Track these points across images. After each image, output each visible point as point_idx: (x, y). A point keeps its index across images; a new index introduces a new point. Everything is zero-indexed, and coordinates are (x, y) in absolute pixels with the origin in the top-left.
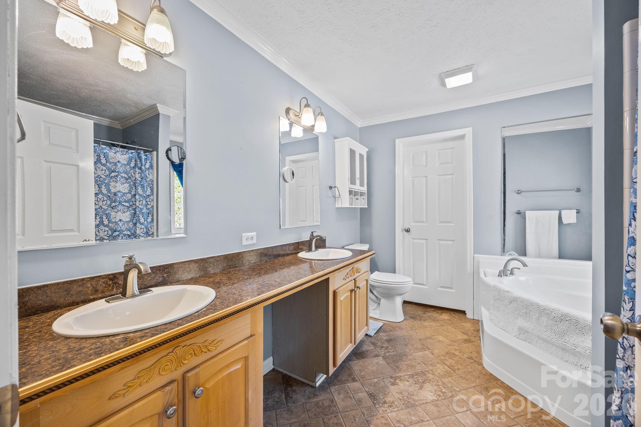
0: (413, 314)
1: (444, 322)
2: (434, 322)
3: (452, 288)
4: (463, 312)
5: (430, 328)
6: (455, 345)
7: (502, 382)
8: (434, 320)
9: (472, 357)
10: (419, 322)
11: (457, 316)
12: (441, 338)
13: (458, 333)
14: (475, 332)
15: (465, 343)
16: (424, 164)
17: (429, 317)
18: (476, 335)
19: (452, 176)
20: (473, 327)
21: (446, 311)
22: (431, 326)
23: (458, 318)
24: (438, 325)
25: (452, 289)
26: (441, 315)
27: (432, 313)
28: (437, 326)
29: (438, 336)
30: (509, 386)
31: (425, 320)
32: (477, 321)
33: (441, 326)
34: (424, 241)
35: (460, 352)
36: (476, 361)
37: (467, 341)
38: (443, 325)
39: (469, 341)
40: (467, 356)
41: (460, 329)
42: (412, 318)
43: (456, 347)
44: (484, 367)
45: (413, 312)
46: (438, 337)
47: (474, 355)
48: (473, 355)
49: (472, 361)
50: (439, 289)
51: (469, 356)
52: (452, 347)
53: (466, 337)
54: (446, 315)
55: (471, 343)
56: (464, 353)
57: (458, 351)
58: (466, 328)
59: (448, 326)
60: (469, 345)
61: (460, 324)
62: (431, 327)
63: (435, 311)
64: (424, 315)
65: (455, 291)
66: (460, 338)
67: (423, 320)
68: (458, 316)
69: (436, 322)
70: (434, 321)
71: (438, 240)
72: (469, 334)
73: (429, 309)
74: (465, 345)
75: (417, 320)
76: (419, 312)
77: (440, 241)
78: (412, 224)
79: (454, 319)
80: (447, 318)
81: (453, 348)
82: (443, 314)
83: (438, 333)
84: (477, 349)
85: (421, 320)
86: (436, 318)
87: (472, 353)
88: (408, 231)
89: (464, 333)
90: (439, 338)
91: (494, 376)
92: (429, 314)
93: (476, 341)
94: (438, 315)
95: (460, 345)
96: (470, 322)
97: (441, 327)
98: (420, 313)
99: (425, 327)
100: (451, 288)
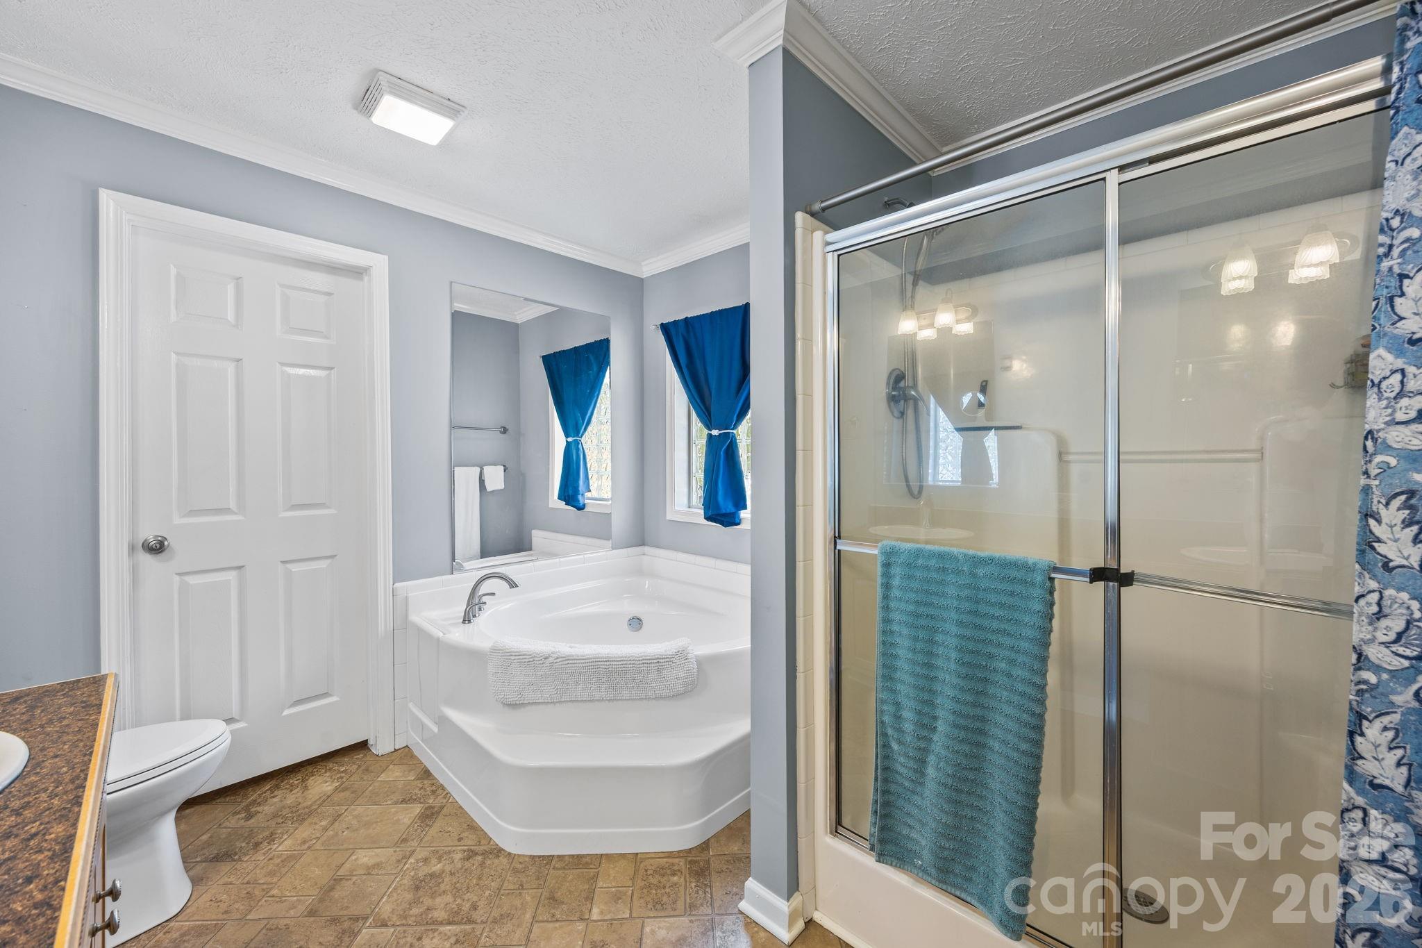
0: (209, 844)
1: (333, 805)
2: (306, 823)
3: (329, 692)
4: (363, 746)
5: (308, 852)
6: (414, 851)
7: (561, 857)
8: (300, 816)
9: (472, 851)
10: (260, 856)
11: (349, 765)
12: (365, 857)
13: (393, 810)
14: (426, 782)
15: (427, 825)
16: (231, 316)
17: (275, 816)
18: (434, 788)
19: (328, 372)
20: (410, 771)
21: (310, 769)
22: (304, 842)
23: (357, 769)
24: (324, 823)
25: (331, 695)
26: (306, 788)
27: (275, 800)
28: (326, 829)
29: (354, 857)
30: (573, 856)
31: (272, 834)
32: (407, 750)
33: (335, 820)
34: (231, 576)
35: (440, 859)
36: (486, 851)
37: (427, 817)
38: (339, 816)
39: (433, 814)
40: (460, 856)
41: (388, 796)
42: (217, 859)
43: (421, 853)
44: (510, 854)
45: (205, 837)
46: (356, 860)
47: (470, 840)
48: (469, 843)
49: (480, 858)
50: (286, 712)
51: (465, 851)
52: (412, 860)
53: (417, 809)
54: (320, 779)
55: (441, 816)
56: (450, 852)
57: (434, 861)
58: (400, 785)
59: (355, 810)
60: (439, 823)
61: (376, 784)
62: (309, 848)
63: (277, 787)
64: (252, 821)
65: (338, 699)
66: (407, 821)
67: (265, 839)
68: (354, 763)
69: (310, 820)
70: (304, 820)
71: (282, 562)
72: (416, 794)
73: (255, 791)
74: (433, 831)
75: (245, 855)
76: (227, 824)
77: (289, 566)
78: (177, 520)
79: (352, 779)
80: (329, 788)
81: (417, 861)
82: (311, 781)
83: (344, 847)
84: (463, 820)
85: (257, 844)
86: (300, 806)
87: (462, 838)
88: (157, 548)
89: (403, 801)
90: (360, 862)
91: (539, 857)
92: (267, 809)
93: (445, 801)
94: (297, 792)
95: (424, 841)
96: (392, 762)
97: (337, 824)
98: (234, 822)
99: (292, 858)
100: (326, 695)
